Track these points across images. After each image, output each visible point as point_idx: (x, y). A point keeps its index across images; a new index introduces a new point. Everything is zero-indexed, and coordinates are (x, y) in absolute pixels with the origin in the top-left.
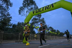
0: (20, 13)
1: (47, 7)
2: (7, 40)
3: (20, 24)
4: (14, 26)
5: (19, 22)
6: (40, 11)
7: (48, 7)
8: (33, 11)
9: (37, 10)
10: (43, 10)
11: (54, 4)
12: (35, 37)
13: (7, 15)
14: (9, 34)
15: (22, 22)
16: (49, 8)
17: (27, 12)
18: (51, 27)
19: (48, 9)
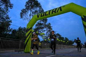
0: (22, 17)
2: (4, 48)
3: (22, 29)
4: (14, 31)
5: (20, 27)
6: (46, 15)
8: (38, 15)
9: (43, 13)
12: (39, 45)
13: (5, 18)
14: (7, 41)
15: (24, 28)
17: (30, 15)
18: (58, 34)
19: (55, 12)
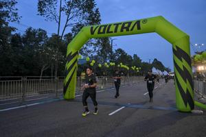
1: (126, 25)
7: (129, 26)
10: (116, 31)
11: (141, 22)
16: (130, 28)
